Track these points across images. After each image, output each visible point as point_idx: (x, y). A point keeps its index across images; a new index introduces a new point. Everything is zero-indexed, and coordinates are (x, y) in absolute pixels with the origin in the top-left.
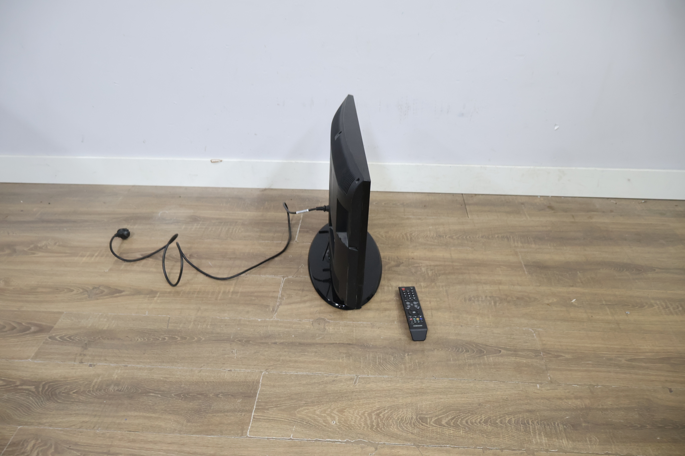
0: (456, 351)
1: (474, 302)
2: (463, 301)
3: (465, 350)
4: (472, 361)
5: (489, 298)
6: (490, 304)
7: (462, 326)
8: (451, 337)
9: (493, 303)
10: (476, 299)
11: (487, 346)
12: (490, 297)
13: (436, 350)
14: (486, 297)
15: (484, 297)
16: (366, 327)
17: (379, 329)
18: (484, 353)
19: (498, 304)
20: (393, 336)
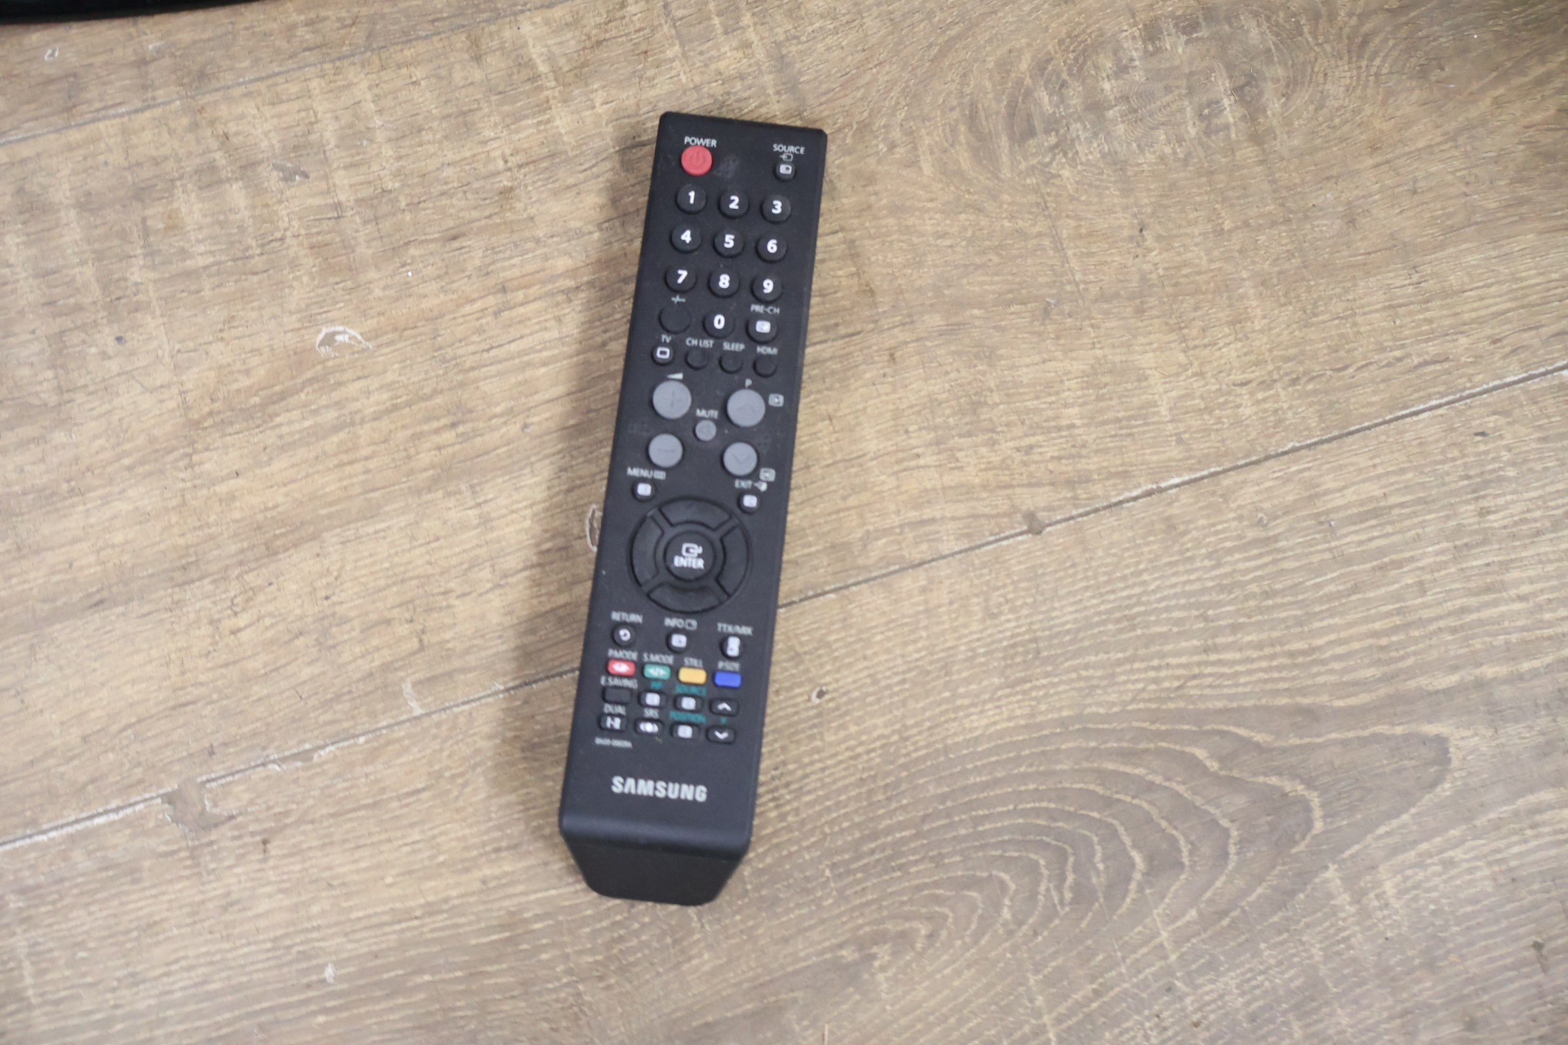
0: (1068, 895)
1: (1063, 146)
2: (964, 158)
3: (1137, 857)
4: (1230, 980)
5: (1177, 48)
6: (1208, 113)
7: (1035, 527)
8: (977, 723)
9: (1230, 112)
10: (1075, 96)
11: (1310, 716)
12: (1188, 26)
13: (883, 953)
14: (1152, 33)
15: (1133, 50)
16: (132, 872)
17: (274, 849)
18: (1309, 823)
19: (1274, 106)
20: (431, 910)
